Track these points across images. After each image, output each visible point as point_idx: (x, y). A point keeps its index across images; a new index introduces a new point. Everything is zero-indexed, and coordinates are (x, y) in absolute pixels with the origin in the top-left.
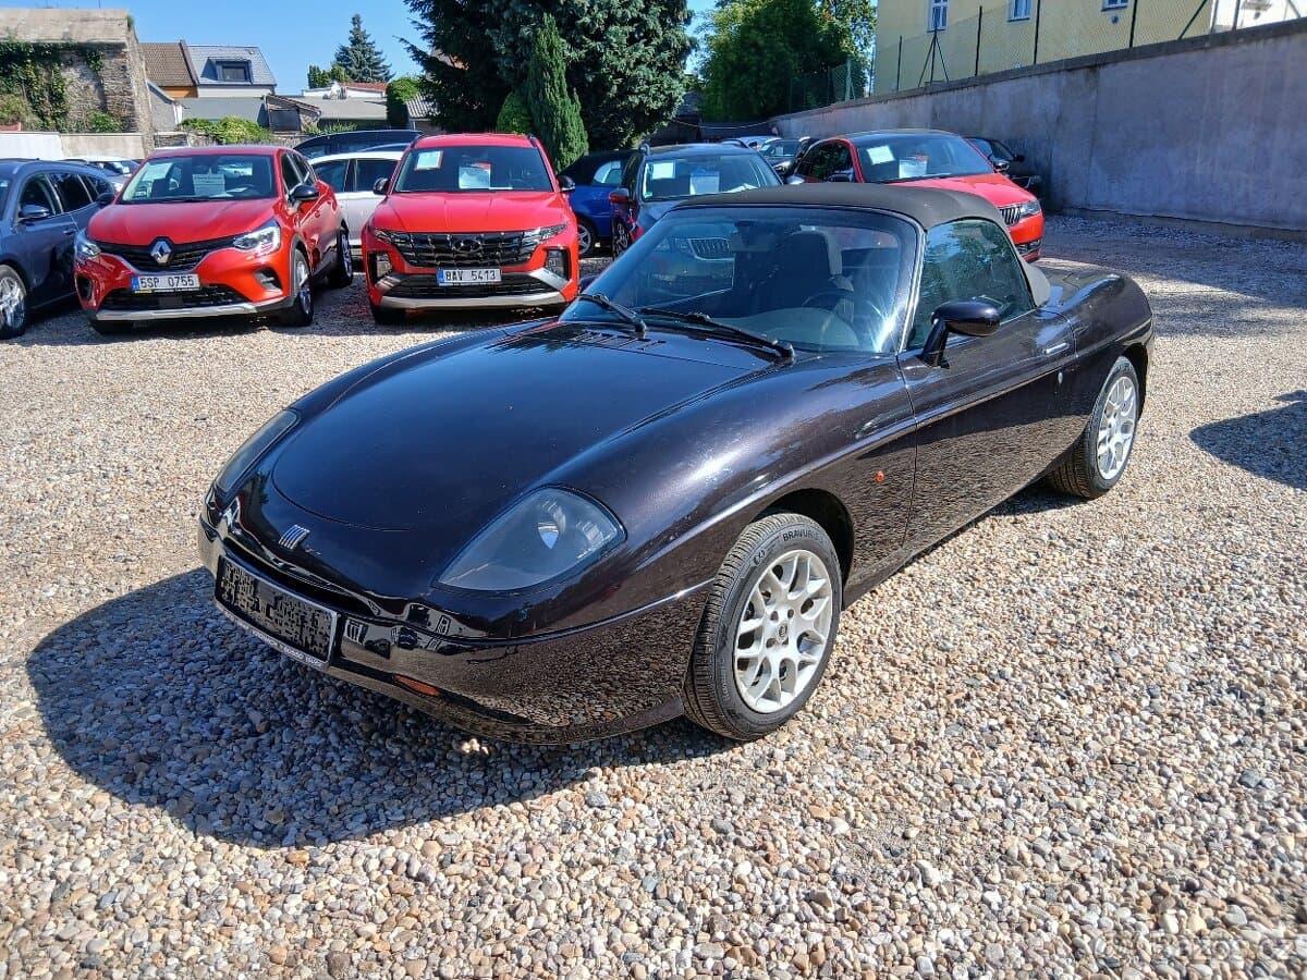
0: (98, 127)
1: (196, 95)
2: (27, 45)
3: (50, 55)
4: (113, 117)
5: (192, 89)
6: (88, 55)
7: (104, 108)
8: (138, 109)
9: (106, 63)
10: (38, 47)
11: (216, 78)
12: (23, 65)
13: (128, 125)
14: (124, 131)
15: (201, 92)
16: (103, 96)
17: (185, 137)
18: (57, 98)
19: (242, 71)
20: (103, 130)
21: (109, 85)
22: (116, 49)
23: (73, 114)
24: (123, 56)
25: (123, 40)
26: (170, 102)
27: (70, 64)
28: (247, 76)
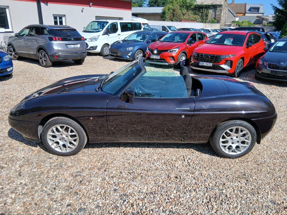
0: (212, 22)
1: (245, 15)
2: (204, 5)
3: (208, 7)
4: (217, 20)
5: (244, 14)
6: (215, 7)
7: (215, 18)
8: (222, 18)
9: (218, 8)
10: (206, 5)
11: (251, 11)
12: (203, 9)
13: (218, 22)
14: (217, 23)
15: (246, 15)
16: (215, 16)
17: (231, 25)
18: (207, 16)
19: (257, 10)
20: (213, 23)
21: (217, 13)
22: (220, 6)
23: (209, 19)
24: (222, 7)
25: (223, 4)
26: (235, 17)
27: (211, 9)
28: (258, 11)
